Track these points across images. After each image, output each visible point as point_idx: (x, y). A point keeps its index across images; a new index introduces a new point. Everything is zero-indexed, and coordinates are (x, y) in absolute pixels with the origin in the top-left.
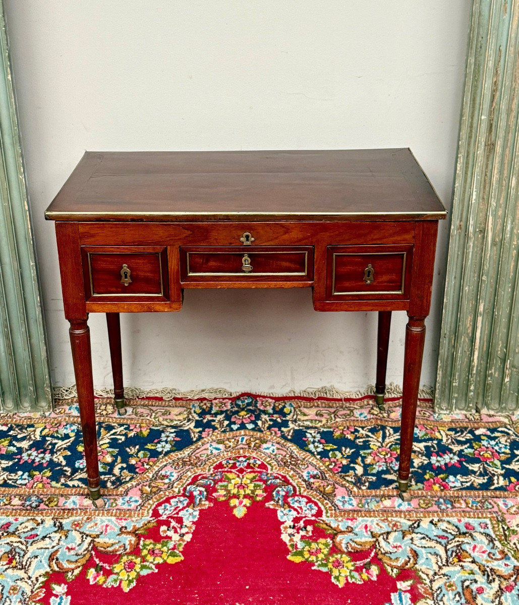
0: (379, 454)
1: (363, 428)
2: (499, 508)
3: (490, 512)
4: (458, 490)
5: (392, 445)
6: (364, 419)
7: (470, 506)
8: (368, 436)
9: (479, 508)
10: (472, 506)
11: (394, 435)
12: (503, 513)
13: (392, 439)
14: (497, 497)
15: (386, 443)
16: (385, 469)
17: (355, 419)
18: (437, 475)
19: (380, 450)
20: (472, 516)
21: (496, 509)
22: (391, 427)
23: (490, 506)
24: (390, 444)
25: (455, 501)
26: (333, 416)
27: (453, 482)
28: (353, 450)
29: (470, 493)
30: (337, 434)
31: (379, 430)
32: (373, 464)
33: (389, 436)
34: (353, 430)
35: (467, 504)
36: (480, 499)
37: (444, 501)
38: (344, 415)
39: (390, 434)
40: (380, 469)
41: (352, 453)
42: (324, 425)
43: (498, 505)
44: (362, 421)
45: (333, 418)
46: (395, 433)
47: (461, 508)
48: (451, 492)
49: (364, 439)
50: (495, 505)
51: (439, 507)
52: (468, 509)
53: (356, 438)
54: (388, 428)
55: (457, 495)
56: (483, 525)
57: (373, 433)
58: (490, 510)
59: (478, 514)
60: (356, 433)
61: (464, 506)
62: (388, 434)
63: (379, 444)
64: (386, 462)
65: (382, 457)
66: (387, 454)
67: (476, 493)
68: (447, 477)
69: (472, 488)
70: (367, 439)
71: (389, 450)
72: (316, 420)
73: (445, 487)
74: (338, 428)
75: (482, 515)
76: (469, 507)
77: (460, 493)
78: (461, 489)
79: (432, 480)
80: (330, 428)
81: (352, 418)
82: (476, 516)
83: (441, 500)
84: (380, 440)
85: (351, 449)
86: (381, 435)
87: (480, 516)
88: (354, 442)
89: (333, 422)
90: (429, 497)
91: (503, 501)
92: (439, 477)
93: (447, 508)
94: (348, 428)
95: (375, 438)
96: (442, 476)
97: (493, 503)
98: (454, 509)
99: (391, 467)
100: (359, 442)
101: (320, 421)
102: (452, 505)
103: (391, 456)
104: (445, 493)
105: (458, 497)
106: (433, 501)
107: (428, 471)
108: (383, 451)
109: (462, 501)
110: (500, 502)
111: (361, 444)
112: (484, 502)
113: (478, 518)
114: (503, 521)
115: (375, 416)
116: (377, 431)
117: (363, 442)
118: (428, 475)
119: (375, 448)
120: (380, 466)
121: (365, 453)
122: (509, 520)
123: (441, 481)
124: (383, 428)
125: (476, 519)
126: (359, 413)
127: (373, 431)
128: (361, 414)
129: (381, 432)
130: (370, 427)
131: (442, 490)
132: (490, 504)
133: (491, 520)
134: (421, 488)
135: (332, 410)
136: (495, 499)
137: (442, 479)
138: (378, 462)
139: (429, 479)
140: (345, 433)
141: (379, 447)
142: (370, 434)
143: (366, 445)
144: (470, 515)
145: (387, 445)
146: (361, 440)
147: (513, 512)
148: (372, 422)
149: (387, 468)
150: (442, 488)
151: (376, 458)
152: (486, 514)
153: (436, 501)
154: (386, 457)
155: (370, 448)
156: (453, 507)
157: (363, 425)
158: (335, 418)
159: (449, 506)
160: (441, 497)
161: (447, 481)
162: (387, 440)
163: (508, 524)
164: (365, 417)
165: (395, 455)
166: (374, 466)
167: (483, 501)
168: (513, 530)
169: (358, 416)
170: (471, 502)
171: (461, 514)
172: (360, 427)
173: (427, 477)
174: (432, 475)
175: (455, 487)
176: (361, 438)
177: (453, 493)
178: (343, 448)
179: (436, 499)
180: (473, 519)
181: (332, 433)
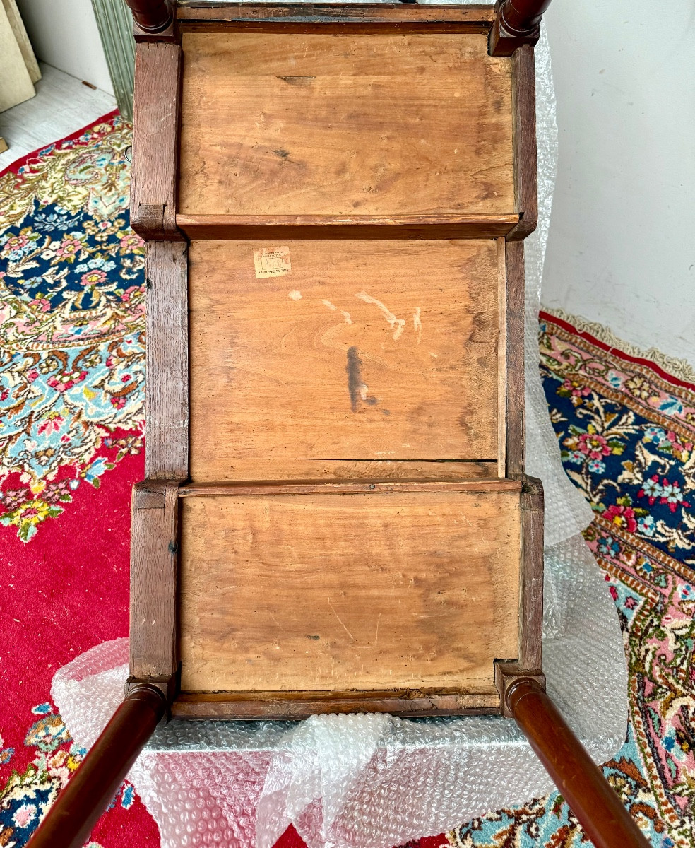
0: (588, 442)
1: (601, 397)
2: (672, 593)
3: (656, 591)
4: (642, 539)
5: (616, 438)
6: (613, 387)
7: (638, 568)
8: (597, 411)
9: (648, 577)
10: (641, 569)
11: (631, 427)
12: (671, 602)
13: (621, 431)
14: (682, 577)
15: (610, 432)
16: (579, 463)
17: (603, 382)
18: (635, 505)
19: (595, 437)
20: (629, 582)
21: (667, 592)
22: (635, 414)
23: (663, 584)
24: (613, 436)
25: (626, 550)
26: (579, 364)
27: (646, 526)
28: (563, 419)
29: (654, 552)
30: (564, 389)
31: (616, 412)
32: (570, 450)
33: (623, 425)
34: (586, 394)
35: (637, 563)
36: (660, 566)
37: (612, 544)
38: (593, 369)
39: (626, 423)
40: (575, 460)
41: (561, 422)
42: (559, 371)
43: (675, 588)
44: (608, 388)
45: (578, 367)
46: (633, 424)
47: (624, 563)
48: (631, 537)
49: (589, 413)
50: (671, 586)
51: (598, 547)
52: (632, 571)
53: (582, 406)
54: (631, 414)
55: (634, 544)
56: (631, 601)
57: (605, 412)
58: (658, 588)
59: (638, 585)
60: (587, 401)
61: (630, 563)
62: (621, 423)
63: (600, 429)
64: (587, 456)
65: (589, 446)
66: (597, 447)
67: (662, 556)
68: (644, 516)
69: (663, 547)
70: (593, 414)
71: (605, 442)
72: (555, 360)
73: (630, 527)
74: (572, 382)
75: (643, 588)
76: (635, 568)
77: (642, 544)
78: (648, 541)
79: (622, 508)
80: (564, 378)
81: (600, 379)
82: (633, 586)
83: (610, 541)
84: (606, 425)
85: (562, 417)
86: (613, 419)
87: (639, 588)
88: (574, 409)
89: (574, 372)
90: (599, 528)
91: (687, 587)
92: (635, 509)
93: (608, 554)
94: (582, 389)
95: (603, 419)
96: (640, 510)
97: (670, 582)
98: (615, 561)
99: (588, 465)
100: (581, 413)
101: (559, 364)
102: (617, 554)
103: (601, 452)
104: (623, 534)
105: (634, 548)
106: (599, 534)
107: (627, 495)
108: (596, 440)
109: (633, 557)
110: (681, 587)
111: (581, 416)
112: (660, 574)
113: (635, 589)
114: (663, 612)
115: (627, 391)
116: (614, 412)
117: (586, 416)
118: (624, 499)
119: (591, 431)
120: (576, 457)
121: (574, 430)
122: (669, 616)
123: (633, 516)
124: (625, 410)
125: (629, 589)
126: (614, 376)
127: (609, 409)
128: (615, 379)
129: (617, 415)
130: (609, 401)
131: (622, 528)
132: (666, 581)
133: (646, 602)
134: (601, 511)
135: (586, 356)
136: (678, 579)
137: (636, 513)
138: (580, 450)
139: (619, 505)
140: (574, 393)
141: (597, 433)
142: (601, 410)
143: (584, 423)
144: (627, 579)
145: (607, 435)
146: (585, 412)
147: (685, 609)
148: (617, 397)
149: (582, 463)
150: (625, 525)
151: (582, 445)
152: (649, 591)
153: (602, 537)
154: (595, 450)
155: (585, 428)
156: (617, 557)
157: (605, 394)
158: (580, 368)
159: (613, 553)
160: (612, 536)
161: (639, 520)
162: (614, 430)
163: (664, 620)
164: (615, 385)
165: (607, 452)
166: (570, 453)
167: (661, 571)
168: (662, 632)
169: (609, 379)
170: (644, 563)
171: (617, 571)
172: (598, 394)
173: (620, 501)
174: (628, 501)
175: (643, 533)
176: (588, 409)
177: (633, 540)
178: (555, 411)
179: (604, 534)
180: (625, 587)
181: (560, 384)
